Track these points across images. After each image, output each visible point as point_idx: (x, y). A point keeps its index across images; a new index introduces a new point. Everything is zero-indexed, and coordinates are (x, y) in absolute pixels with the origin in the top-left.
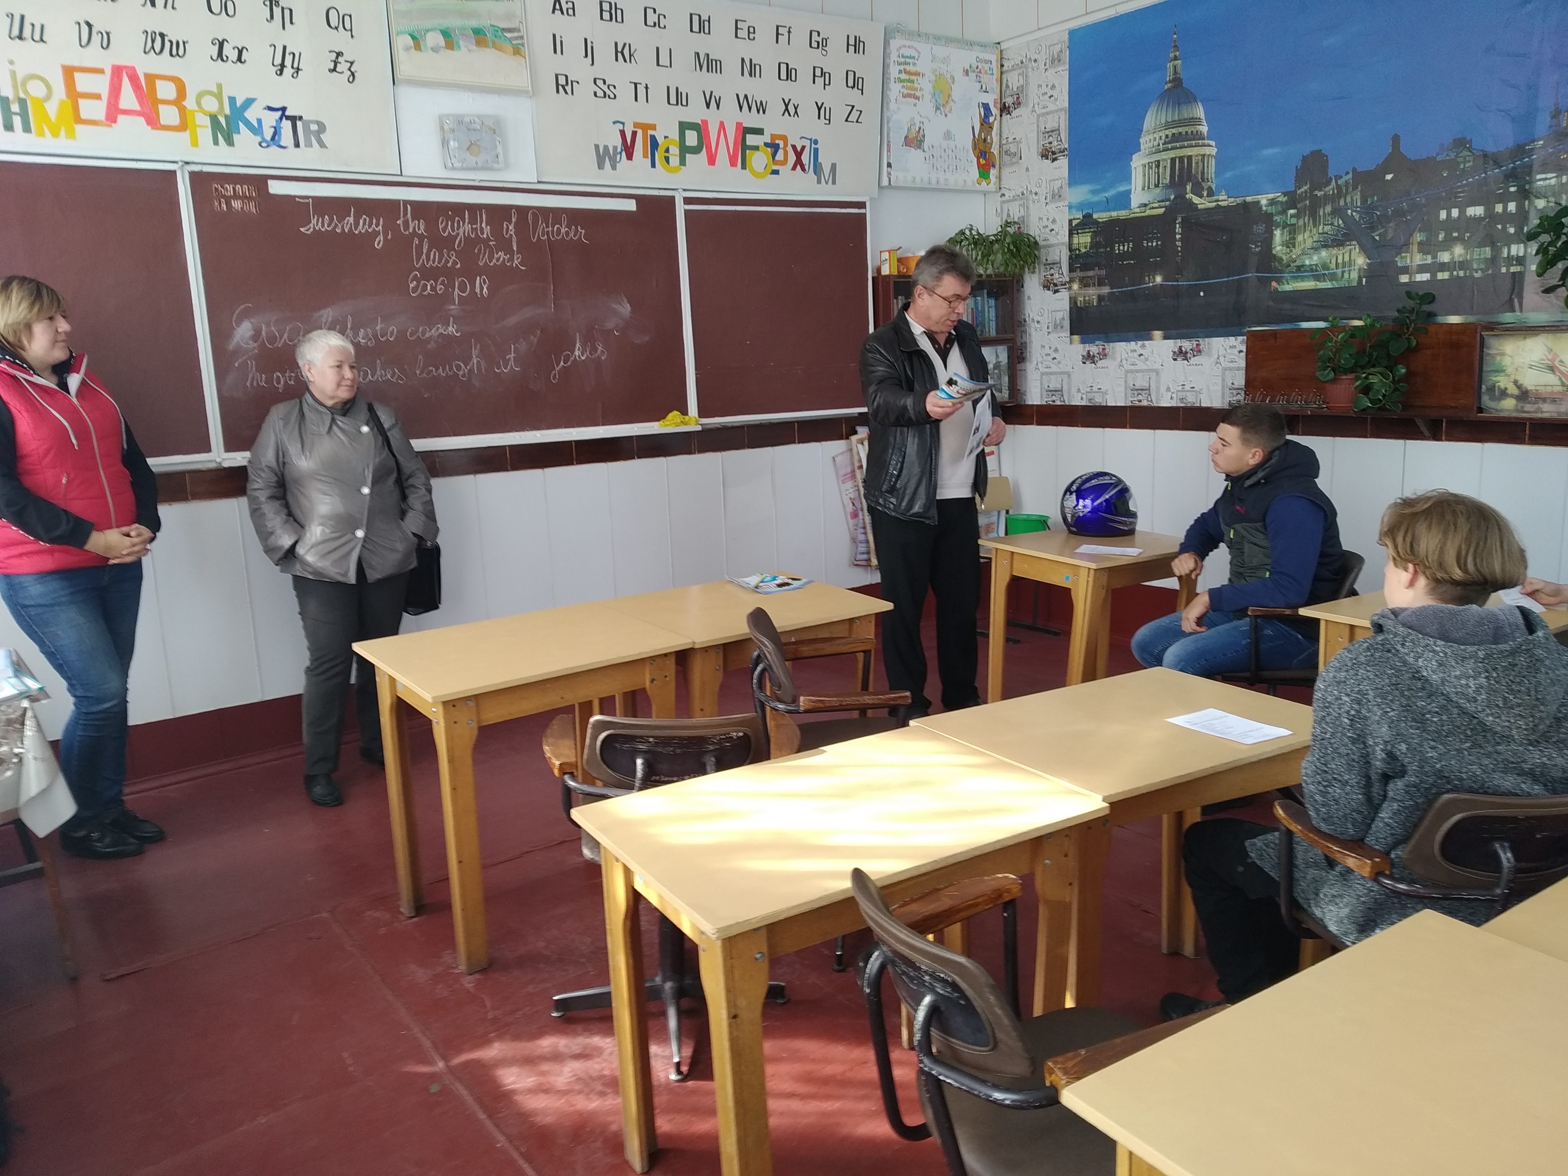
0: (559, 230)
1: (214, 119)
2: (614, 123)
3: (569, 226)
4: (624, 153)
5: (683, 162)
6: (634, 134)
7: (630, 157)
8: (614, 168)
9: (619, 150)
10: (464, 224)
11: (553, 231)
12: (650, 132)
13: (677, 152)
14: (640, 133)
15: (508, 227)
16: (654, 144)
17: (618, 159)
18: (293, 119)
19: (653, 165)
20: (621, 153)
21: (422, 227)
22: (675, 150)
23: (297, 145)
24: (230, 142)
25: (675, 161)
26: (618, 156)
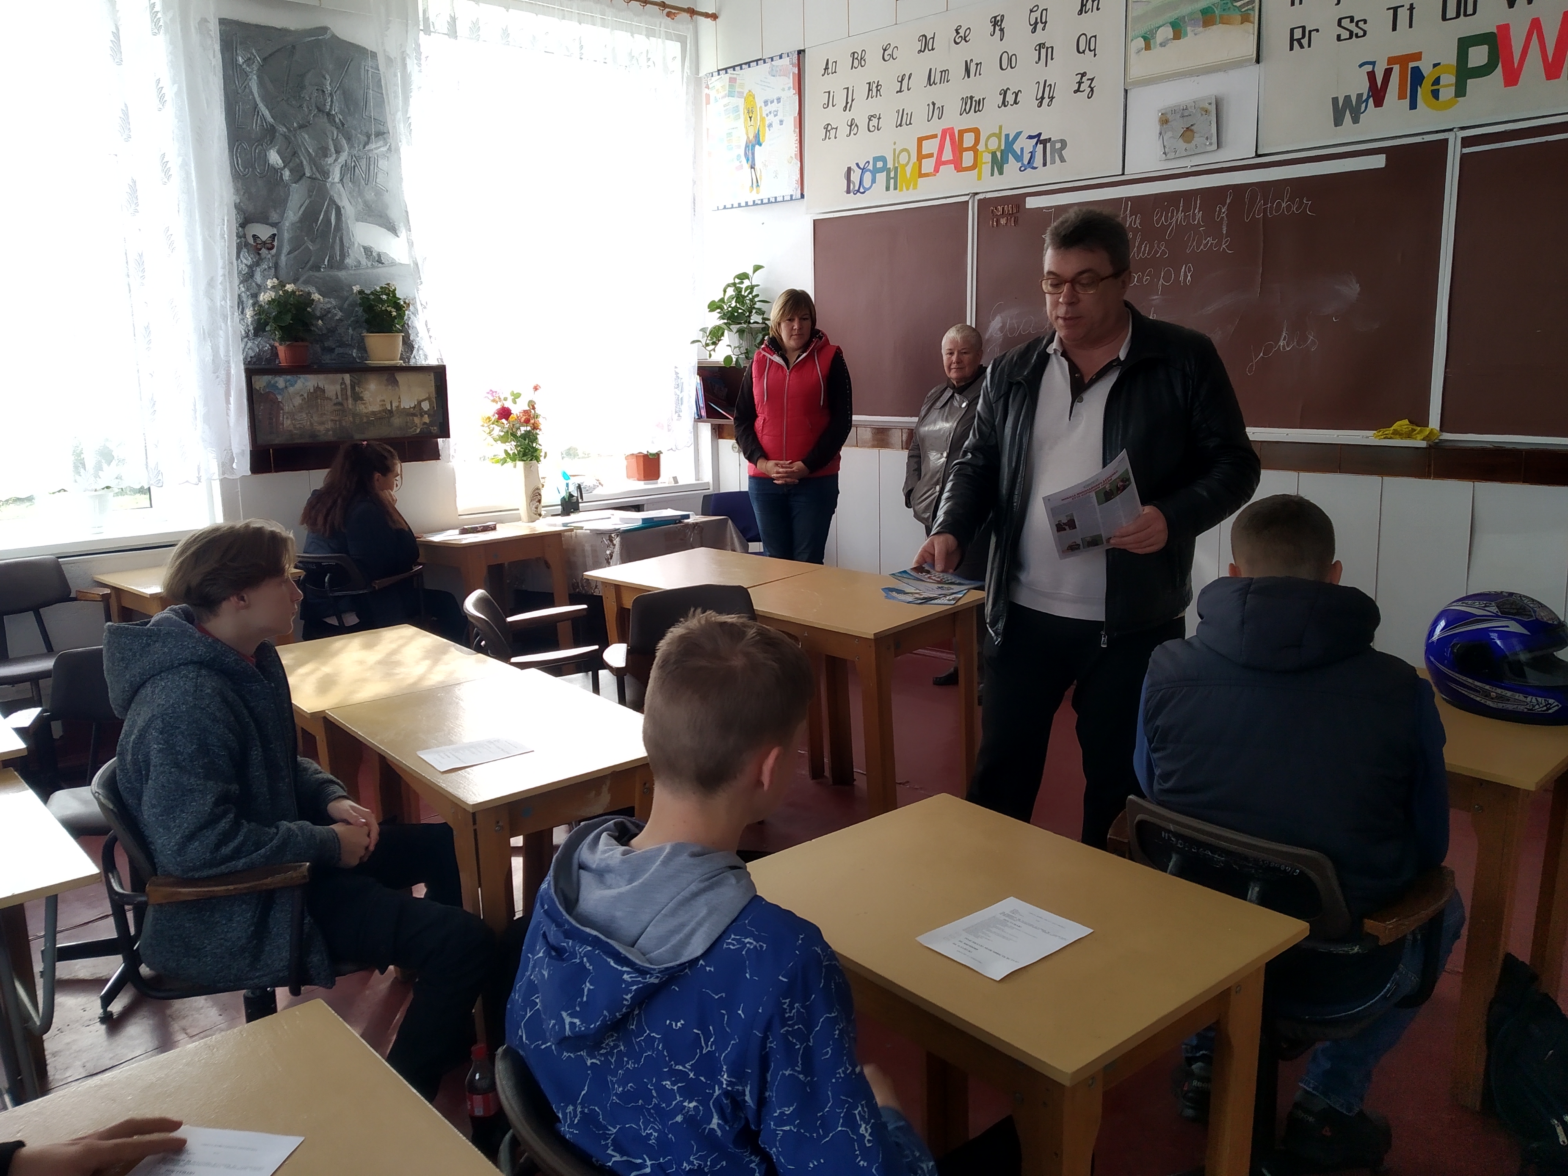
0: (1279, 204)
1: (994, 154)
2: (1361, 66)
3: (1291, 200)
4: (1371, 100)
5: (1461, 91)
6: (1388, 73)
7: (1379, 103)
8: (1356, 120)
9: (1365, 97)
10: (1177, 214)
11: (1271, 207)
12: (1412, 65)
13: (1452, 79)
14: (1396, 68)
15: (1220, 209)
16: (1417, 77)
17: (1363, 109)
18: (1044, 142)
19: (1413, 106)
20: (1367, 100)
21: (1138, 221)
22: (1448, 80)
23: (1045, 165)
24: (1001, 173)
25: (1447, 92)
26: (1364, 105)
